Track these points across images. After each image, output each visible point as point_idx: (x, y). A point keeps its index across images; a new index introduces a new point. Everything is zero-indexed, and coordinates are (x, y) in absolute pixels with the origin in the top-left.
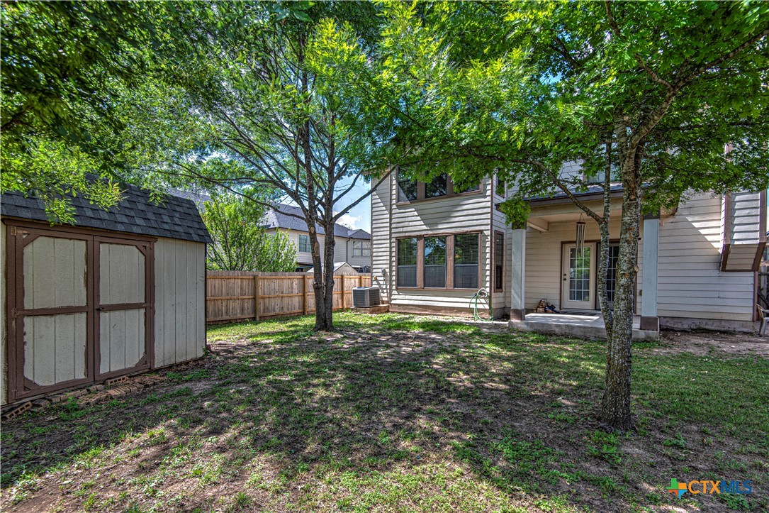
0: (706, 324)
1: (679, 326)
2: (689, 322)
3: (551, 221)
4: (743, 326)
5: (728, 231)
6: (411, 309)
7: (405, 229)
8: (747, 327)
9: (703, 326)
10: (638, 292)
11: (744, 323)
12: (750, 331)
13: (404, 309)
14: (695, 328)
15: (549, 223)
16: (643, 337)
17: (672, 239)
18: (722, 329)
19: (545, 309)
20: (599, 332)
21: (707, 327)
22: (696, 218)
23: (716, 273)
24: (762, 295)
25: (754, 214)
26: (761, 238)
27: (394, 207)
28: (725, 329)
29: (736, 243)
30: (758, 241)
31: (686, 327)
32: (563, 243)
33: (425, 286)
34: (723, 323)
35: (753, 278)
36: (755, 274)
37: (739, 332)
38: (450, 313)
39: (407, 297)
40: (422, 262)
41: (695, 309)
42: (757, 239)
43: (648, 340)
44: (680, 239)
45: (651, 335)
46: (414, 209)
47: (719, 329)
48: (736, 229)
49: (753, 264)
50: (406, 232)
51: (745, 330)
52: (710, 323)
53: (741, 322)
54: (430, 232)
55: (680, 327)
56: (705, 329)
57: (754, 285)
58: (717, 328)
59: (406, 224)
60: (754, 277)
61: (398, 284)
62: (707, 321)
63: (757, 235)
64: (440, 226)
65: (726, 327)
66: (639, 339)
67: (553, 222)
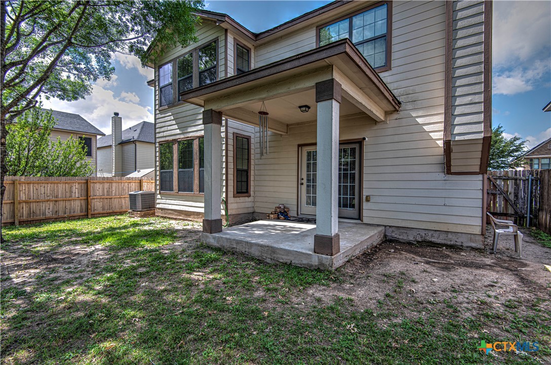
0: (432, 236)
1: (403, 237)
2: (415, 233)
3: (289, 123)
4: (471, 240)
5: (449, 125)
6: (170, 213)
7: (165, 134)
8: (475, 241)
9: (429, 238)
10: (364, 197)
11: (472, 236)
12: (479, 246)
13: (165, 214)
14: (420, 240)
15: (288, 125)
16: (317, 264)
17: (396, 138)
18: (449, 243)
19: (278, 215)
20: (274, 253)
21: (433, 240)
22: (420, 113)
23: (442, 176)
24: (509, 200)
25: (477, 101)
26: (485, 131)
27: (158, 112)
28: (452, 243)
29: (457, 138)
30: (482, 136)
31: (411, 238)
32: (299, 146)
33: (179, 191)
34: (450, 236)
35: (481, 182)
36: (483, 178)
37: (467, 247)
38: (197, 218)
39: (168, 201)
40: (177, 167)
41: (420, 217)
42: (481, 132)
43: (322, 268)
44: (404, 138)
45: (324, 262)
46: (170, 114)
47: (445, 242)
48: (457, 120)
49: (481, 165)
50: (166, 137)
51: (474, 245)
52: (436, 234)
53: (469, 236)
54: (182, 136)
55: (405, 238)
56: (431, 242)
57: (483, 190)
58: (443, 242)
59: (165, 129)
60: (483, 181)
61: (161, 189)
62: (432, 232)
63: (481, 127)
64: (189, 130)
65: (453, 240)
66: (312, 266)
67: (292, 125)
